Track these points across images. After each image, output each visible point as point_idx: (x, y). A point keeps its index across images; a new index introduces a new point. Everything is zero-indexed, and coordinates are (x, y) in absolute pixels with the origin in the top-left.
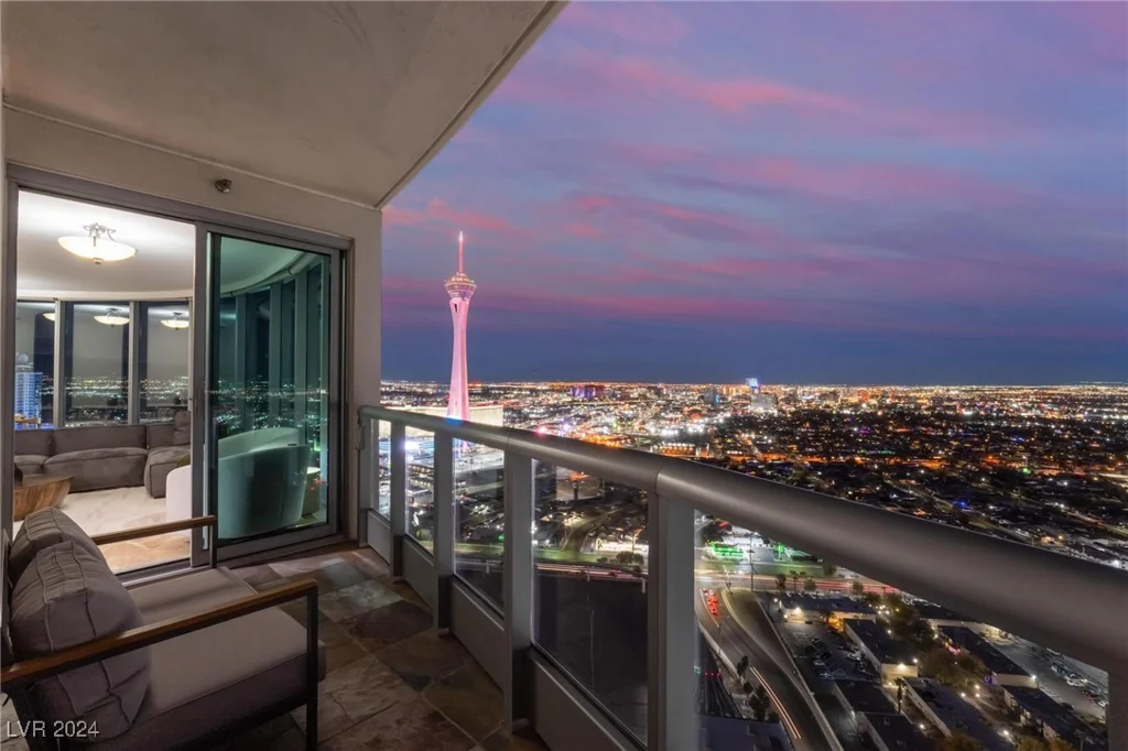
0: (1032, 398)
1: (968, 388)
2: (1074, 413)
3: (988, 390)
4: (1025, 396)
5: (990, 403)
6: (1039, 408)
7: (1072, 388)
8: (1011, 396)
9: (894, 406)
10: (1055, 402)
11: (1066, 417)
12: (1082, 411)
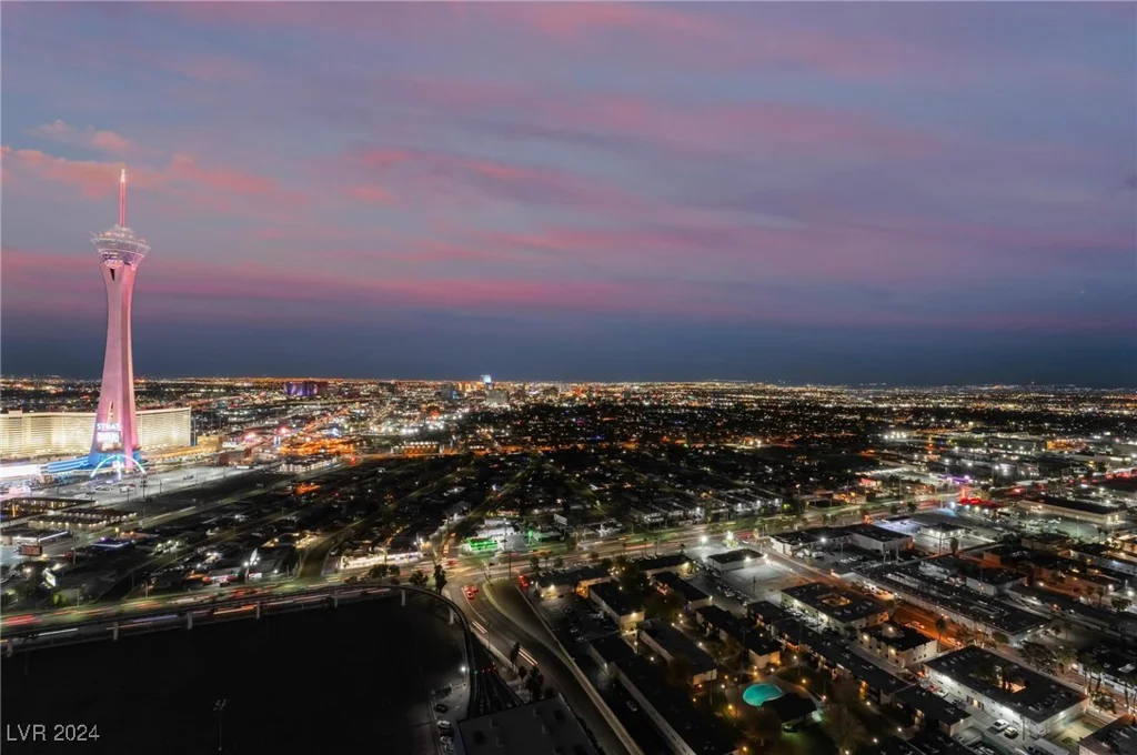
0: (682, 391)
1: (645, 384)
2: (706, 402)
3: (658, 385)
4: (678, 390)
5: (659, 396)
6: (688, 399)
7: (703, 384)
8: (670, 390)
9: (598, 399)
10: (696, 394)
11: (703, 405)
12: (710, 401)
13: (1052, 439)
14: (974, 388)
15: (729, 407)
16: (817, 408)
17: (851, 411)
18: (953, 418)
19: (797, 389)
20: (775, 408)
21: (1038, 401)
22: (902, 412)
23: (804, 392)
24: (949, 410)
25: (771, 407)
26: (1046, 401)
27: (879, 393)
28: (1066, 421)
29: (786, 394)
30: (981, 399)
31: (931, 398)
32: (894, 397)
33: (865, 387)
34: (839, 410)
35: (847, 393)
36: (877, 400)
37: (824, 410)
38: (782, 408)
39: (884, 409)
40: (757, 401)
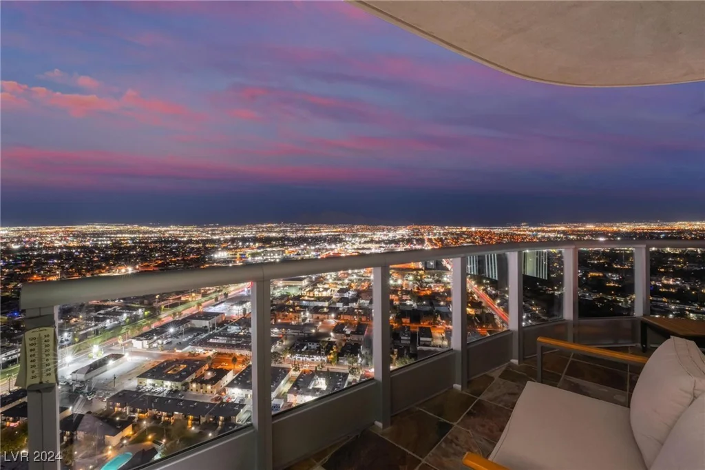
0: (61, 234)
1: (16, 228)
2: (85, 241)
3: (31, 229)
4: (57, 233)
5: (33, 239)
6: (65, 240)
7: (83, 227)
8: (47, 233)
10: (76, 236)
11: (81, 244)
12: (89, 241)
13: (287, 249)
14: (259, 225)
15: (107, 245)
16: (176, 241)
17: (197, 242)
18: (250, 242)
19: (163, 229)
20: (146, 243)
21: (284, 231)
22: (226, 241)
23: (168, 231)
24: (249, 238)
25: (143, 243)
26: (286, 231)
27: (214, 230)
28: (292, 240)
29: (155, 233)
30: (263, 231)
31: (241, 232)
32: (222, 232)
33: (207, 227)
34: (190, 241)
35: (197, 231)
36: (212, 234)
37: (180, 242)
38: (151, 243)
39: (217, 239)
40: (132, 239)
